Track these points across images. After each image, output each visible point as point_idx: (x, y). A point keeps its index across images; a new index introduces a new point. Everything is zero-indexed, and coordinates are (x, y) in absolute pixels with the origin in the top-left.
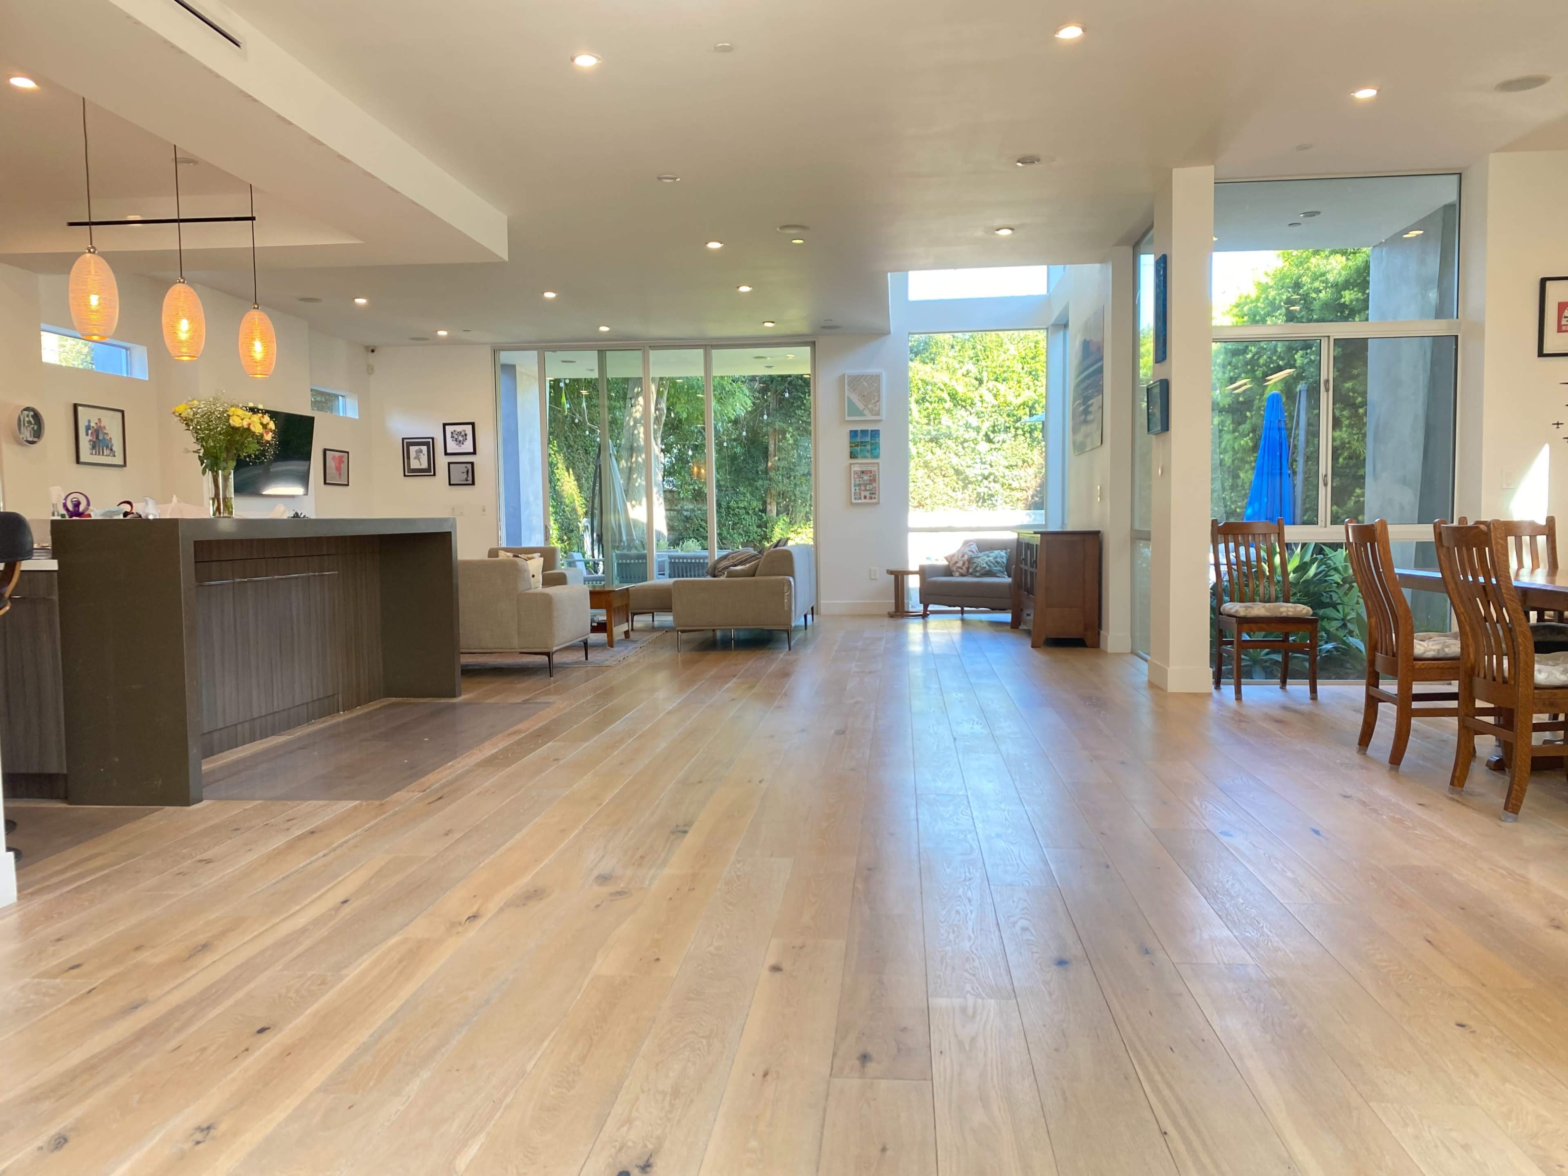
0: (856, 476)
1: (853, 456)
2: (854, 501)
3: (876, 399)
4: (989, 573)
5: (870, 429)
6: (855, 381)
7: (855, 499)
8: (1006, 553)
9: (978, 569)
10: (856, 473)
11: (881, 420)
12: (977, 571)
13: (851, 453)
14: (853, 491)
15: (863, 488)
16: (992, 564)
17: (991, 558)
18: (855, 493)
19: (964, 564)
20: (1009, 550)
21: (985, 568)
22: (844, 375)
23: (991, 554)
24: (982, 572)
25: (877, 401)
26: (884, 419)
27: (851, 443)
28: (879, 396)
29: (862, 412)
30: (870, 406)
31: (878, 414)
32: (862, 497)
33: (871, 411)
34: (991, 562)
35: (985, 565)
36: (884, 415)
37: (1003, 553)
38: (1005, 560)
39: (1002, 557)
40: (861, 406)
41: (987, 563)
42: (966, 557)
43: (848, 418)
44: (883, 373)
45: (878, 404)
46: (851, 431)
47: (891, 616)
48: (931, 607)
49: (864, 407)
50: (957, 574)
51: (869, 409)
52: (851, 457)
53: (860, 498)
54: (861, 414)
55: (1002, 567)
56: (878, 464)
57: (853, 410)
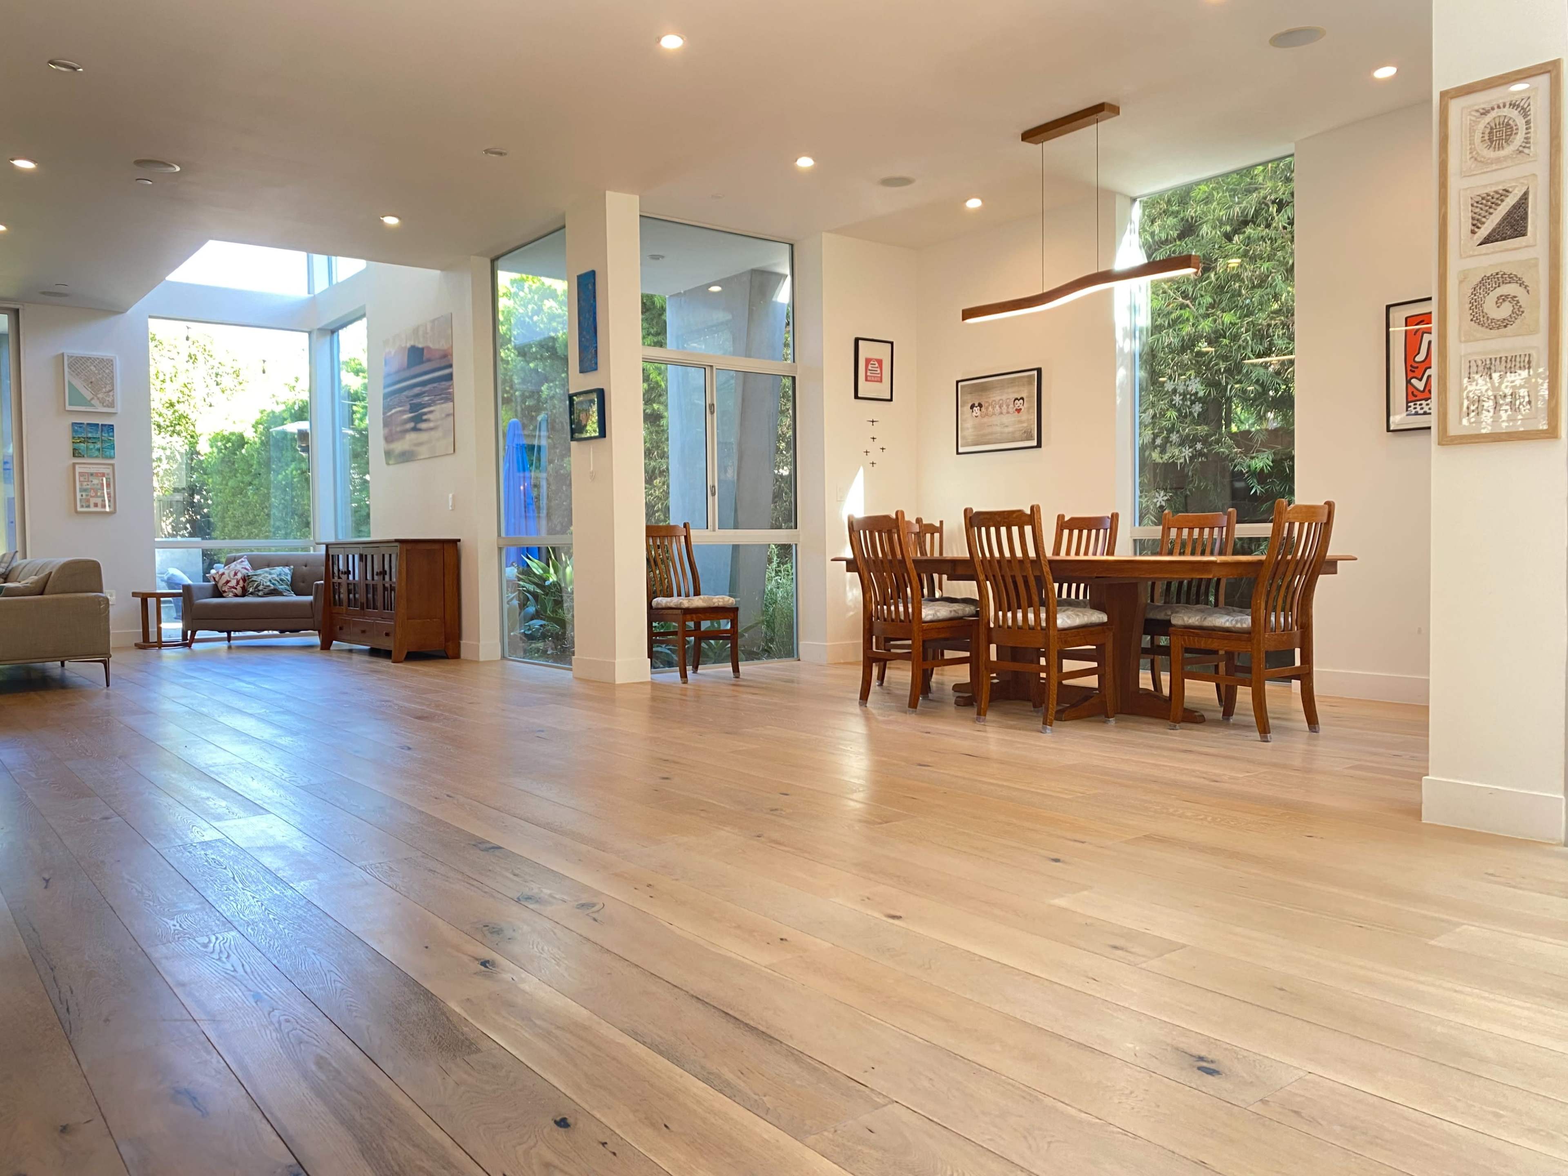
0: (82, 479)
1: (76, 453)
2: (79, 509)
3: (108, 388)
4: (275, 592)
5: (100, 424)
6: (79, 364)
7: (82, 506)
8: (290, 570)
9: (261, 587)
10: (81, 474)
11: (116, 413)
12: (259, 591)
13: (74, 450)
14: (78, 497)
15: (93, 494)
16: (276, 582)
17: (274, 576)
18: (81, 500)
19: (238, 583)
20: (292, 567)
21: (269, 586)
22: (63, 354)
23: (273, 571)
24: (266, 590)
25: (110, 391)
26: (119, 411)
27: (74, 438)
28: (113, 385)
29: (90, 401)
30: (100, 396)
31: (112, 405)
32: (92, 505)
33: (102, 402)
34: (276, 580)
35: (268, 583)
36: (119, 408)
37: (286, 570)
38: (289, 578)
39: (286, 574)
40: (87, 394)
41: (270, 581)
42: (239, 576)
43: (68, 408)
44: (117, 358)
45: (111, 393)
46: (74, 424)
47: (139, 646)
48: (200, 634)
49: (92, 396)
50: (231, 594)
51: (98, 399)
52: (74, 456)
53: (88, 506)
54: (88, 403)
55: (288, 585)
56: (113, 465)
57: (77, 398)
